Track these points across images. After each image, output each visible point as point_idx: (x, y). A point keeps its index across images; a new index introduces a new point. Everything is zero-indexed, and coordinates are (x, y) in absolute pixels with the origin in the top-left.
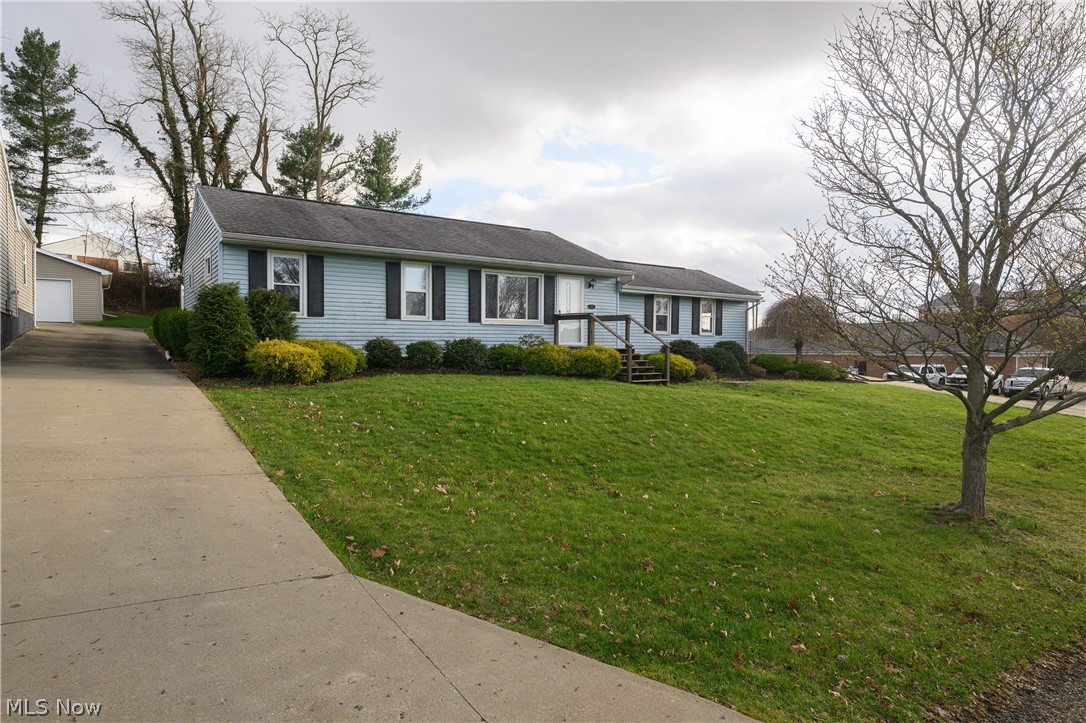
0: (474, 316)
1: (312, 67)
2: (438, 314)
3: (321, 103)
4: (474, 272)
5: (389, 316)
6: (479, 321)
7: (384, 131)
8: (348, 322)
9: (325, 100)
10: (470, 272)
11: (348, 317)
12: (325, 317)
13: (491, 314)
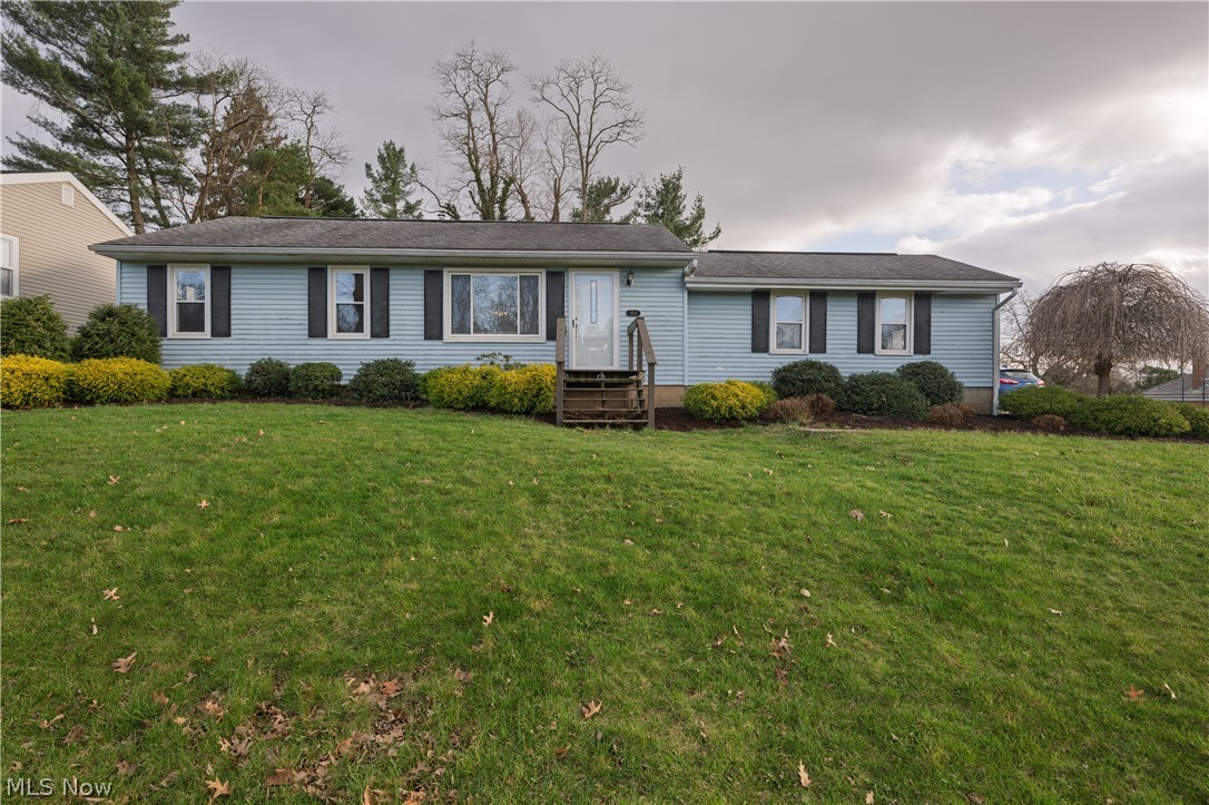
0: (433, 331)
1: (573, 118)
2: (376, 331)
3: (585, 150)
4: (432, 274)
5: (312, 335)
6: (440, 337)
7: (669, 173)
8: (261, 342)
9: (589, 147)
10: (427, 273)
11: (260, 337)
12: (233, 337)
13: (460, 328)
